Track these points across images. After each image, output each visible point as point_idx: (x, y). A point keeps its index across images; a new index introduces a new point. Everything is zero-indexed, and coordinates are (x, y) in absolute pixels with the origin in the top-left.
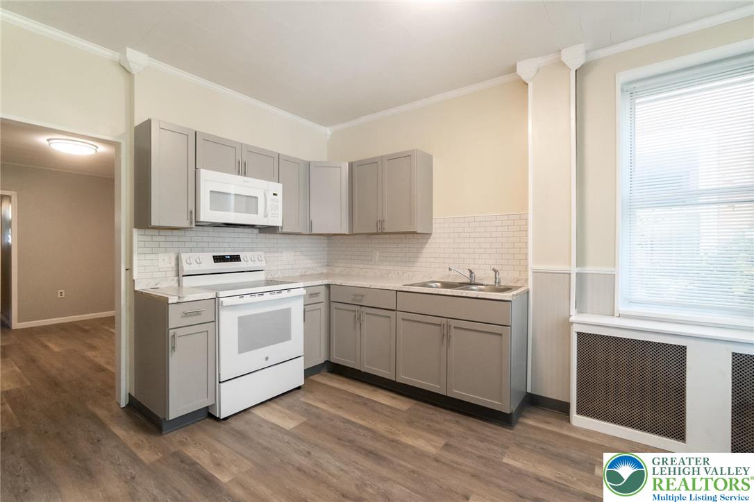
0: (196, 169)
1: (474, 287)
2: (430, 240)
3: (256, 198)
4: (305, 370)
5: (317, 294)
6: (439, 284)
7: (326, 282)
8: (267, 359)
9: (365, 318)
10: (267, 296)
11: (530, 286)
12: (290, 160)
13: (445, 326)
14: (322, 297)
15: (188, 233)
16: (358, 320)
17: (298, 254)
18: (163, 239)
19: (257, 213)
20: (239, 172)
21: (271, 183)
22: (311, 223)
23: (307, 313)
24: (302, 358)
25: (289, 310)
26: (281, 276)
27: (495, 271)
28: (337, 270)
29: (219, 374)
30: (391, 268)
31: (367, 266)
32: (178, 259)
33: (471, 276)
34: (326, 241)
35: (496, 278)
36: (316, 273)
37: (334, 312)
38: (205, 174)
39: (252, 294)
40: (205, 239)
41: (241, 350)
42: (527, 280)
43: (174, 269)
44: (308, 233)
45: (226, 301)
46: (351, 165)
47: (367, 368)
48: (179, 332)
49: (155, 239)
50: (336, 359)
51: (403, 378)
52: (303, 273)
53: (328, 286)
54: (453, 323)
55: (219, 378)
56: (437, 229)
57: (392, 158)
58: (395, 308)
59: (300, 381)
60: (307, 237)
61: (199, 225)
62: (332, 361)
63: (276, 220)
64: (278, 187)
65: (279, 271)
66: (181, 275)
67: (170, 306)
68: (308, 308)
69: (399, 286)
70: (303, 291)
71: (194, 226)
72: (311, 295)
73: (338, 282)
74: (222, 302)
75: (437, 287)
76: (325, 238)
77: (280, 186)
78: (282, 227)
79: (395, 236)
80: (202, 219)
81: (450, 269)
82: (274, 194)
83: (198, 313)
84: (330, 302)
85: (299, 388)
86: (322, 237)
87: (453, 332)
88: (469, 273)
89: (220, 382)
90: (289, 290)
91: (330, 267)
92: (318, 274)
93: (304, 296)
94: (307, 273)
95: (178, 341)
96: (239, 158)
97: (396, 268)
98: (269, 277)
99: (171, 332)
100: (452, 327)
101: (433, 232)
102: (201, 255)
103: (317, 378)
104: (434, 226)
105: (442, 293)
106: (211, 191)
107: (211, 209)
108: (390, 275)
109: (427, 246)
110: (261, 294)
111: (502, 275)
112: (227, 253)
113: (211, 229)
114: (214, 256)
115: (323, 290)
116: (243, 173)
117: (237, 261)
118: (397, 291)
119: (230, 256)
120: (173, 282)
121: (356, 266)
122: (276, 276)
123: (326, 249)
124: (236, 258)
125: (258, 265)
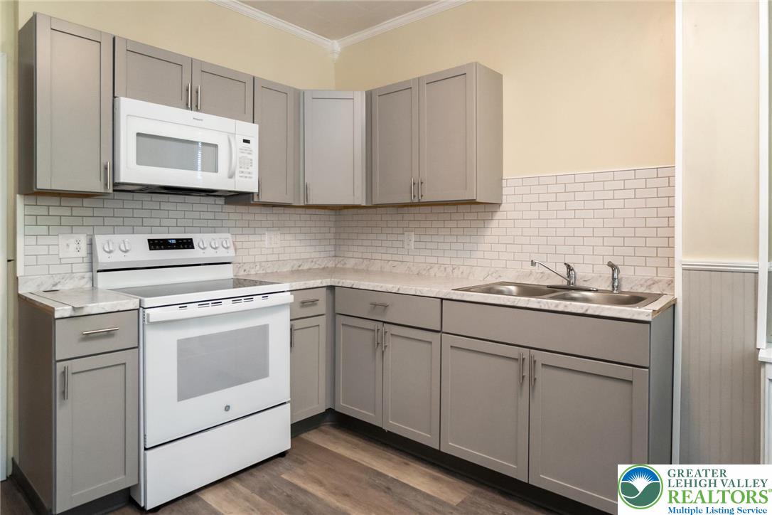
0: (114, 97)
1: (576, 294)
2: (498, 215)
3: (216, 146)
4: (291, 425)
5: (313, 302)
6: (513, 288)
7: (328, 282)
8: (227, 408)
9: (391, 342)
10: (227, 306)
11: (678, 293)
12: (271, 88)
13: (527, 362)
14: (322, 307)
15: (108, 204)
16: (379, 345)
17: (288, 237)
18: (67, 212)
19: (216, 171)
20: (187, 104)
21: (238, 122)
22: (306, 188)
23: (296, 333)
24: (288, 405)
25: (265, 328)
26: (261, 272)
27: (613, 267)
28: (350, 263)
29: (145, 436)
30: (434, 260)
31: (395, 257)
32: (91, 244)
33: (569, 275)
34: (333, 218)
35: (614, 279)
36: (316, 266)
37: (341, 331)
38: (127, 105)
39: (203, 303)
40: (137, 213)
41: (182, 396)
42: (671, 283)
43: (85, 260)
44: (302, 204)
45: (154, 315)
46: (369, 96)
47: (393, 425)
48: (75, 366)
49: (53, 211)
50: (344, 407)
51: (453, 447)
52: (295, 268)
53: (331, 288)
54: (541, 357)
55: (145, 441)
56: (509, 195)
57: (435, 80)
58: (439, 329)
59: (285, 444)
60: (299, 211)
61: (120, 188)
62: (337, 410)
63: (247, 182)
64: (251, 130)
65: (258, 264)
66: (95, 269)
67: (57, 322)
68: (298, 324)
69: (445, 292)
70: (289, 298)
71: (110, 190)
72: (304, 304)
73: (348, 283)
74: (148, 315)
75: (510, 294)
76: (332, 212)
77: (255, 127)
78: (258, 195)
79: (440, 209)
80: (122, 180)
81: (533, 263)
82: (246, 141)
83: (109, 334)
84: (334, 314)
85: (282, 455)
86: (327, 212)
87: (541, 373)
88: (564, 271)
89: (146, 449)
90: (265, 295)
91: (337, 259)
92: (318, 269)
93: (291, 305)
94: (301, 268)
95: (72, 380)
96: (187, 82)
97: (442, 260)
98: (242, 274)
99: (60, 366)
100: (539, 365)
101: (504, 201)
102: (128, 238)
103: (313, 437)
104: (505, 191)
105: (519, 305)
106: (138, 134)
107: (139, 162)
108: (432, 272)
109: (494, 223)
110: (217, 301)
111: (625, 273)
112: (172, 236)
113: (146, 197)
114: (149, 240)
115: (322, 296)
116: (194, 106)
117: (188, 248)
118: (442, 299)
119: (177, 240)
120: (83, 282)
121: (378, 256)
122: (253, 272)
123: (333, 230)
124: (187, 244)
125: (222, 254)
